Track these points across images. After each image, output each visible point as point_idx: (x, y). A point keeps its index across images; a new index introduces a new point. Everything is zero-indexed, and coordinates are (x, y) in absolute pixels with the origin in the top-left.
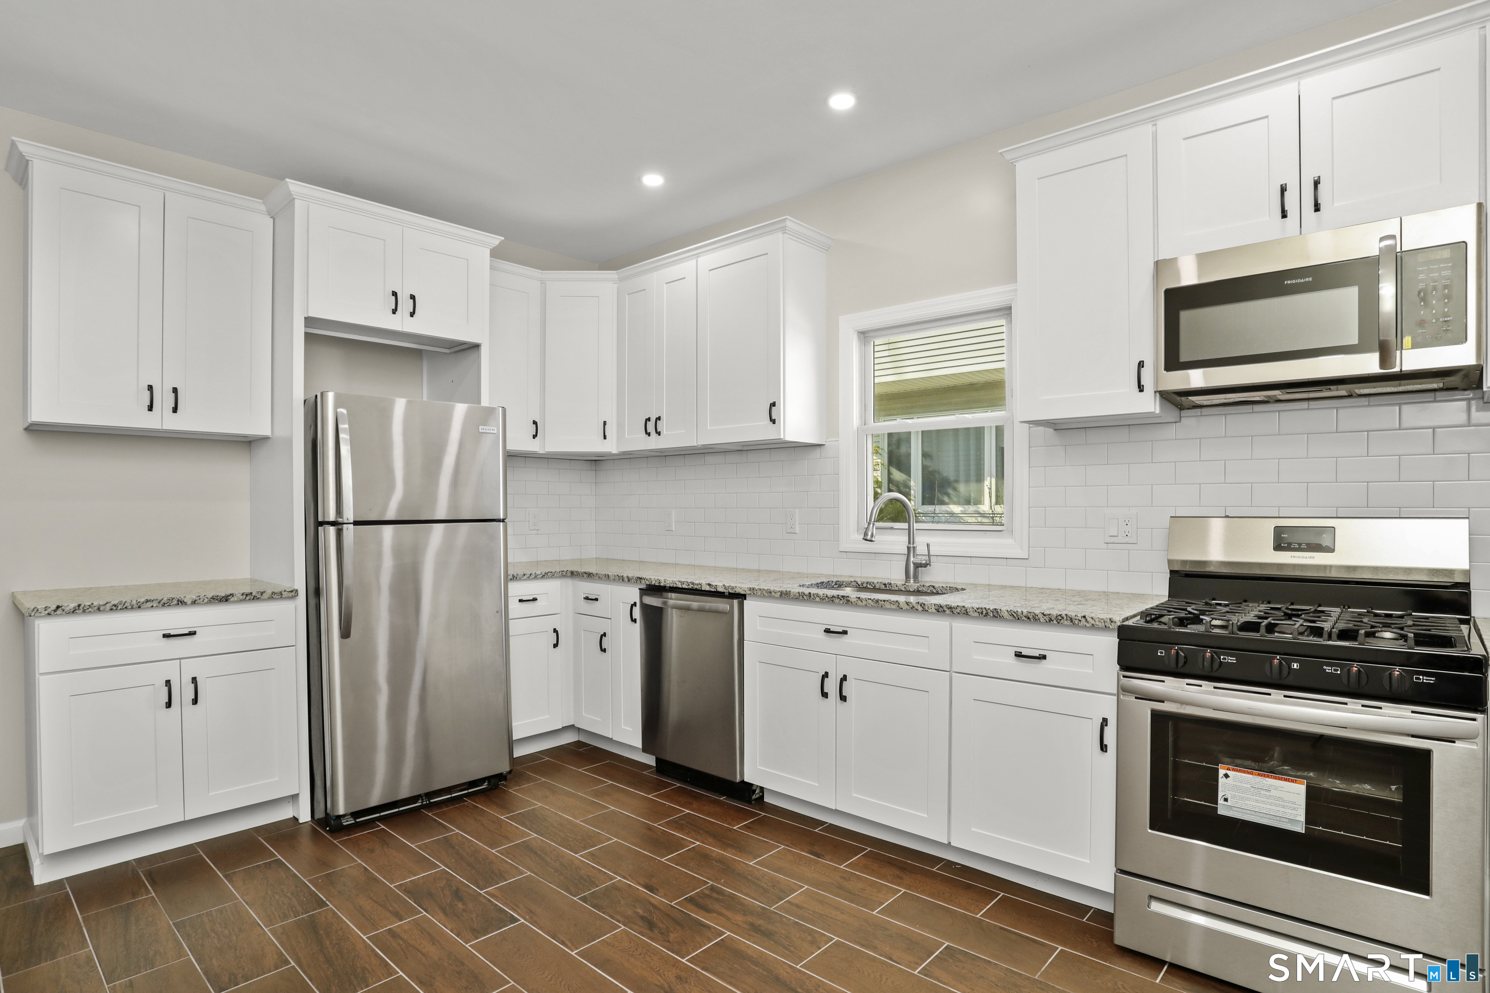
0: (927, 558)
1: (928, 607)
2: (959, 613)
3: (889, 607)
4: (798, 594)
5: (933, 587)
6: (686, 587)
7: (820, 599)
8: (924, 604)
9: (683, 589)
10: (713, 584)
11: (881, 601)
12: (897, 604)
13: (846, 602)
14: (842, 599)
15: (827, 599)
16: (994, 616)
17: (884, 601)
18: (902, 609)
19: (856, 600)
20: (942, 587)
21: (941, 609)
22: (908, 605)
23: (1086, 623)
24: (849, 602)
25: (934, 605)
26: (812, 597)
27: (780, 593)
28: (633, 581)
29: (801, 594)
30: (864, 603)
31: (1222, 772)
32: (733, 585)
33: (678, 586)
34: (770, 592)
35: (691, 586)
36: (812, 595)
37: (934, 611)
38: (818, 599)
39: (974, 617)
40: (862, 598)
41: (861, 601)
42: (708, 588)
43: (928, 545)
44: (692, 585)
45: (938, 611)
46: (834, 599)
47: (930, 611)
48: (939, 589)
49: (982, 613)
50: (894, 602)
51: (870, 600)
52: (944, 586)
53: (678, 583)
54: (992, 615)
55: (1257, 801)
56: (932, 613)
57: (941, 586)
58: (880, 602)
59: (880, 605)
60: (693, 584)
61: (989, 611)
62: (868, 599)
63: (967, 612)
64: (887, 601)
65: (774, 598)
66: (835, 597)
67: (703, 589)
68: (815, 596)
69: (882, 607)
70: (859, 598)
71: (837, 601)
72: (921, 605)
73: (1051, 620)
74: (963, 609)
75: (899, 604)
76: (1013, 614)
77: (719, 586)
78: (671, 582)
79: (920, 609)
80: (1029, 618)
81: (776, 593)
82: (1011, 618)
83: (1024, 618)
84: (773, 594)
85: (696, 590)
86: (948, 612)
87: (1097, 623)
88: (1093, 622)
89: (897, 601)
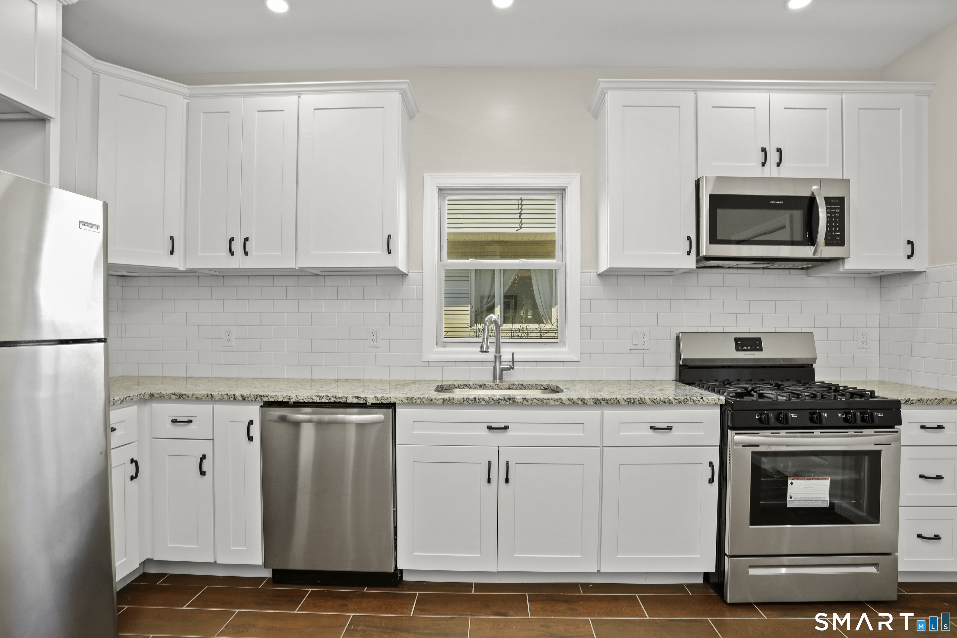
0: (511, 364)
1: (587, 401)
2: (612, 404)
3: (553, 404)
4: (462, 400)
5: (522, 385)
6: (327, 401)
7: (486, 402)
8: (584, 399)
9: (322, 403)
10: (362, 397)
11: (546, 399)
12: (560, 400)
13: (512, 402)
14: (508, 400)
15: (493, 401)
16: (640, 403)
17: (549, 399)
18: (565, 404)
19: (521, 400)
20: (530, 385)
21: (598, 401)
22: (570, 401)
23: (703, 402)
24: (515, 403)
25: (593, 399)
26: (477, 401)
27: (442, 400)
28: (250, 399)
29: (465, 400)
30: (530, 402)
31: (789, 482)
32: (386, 396)
33: (315, 401)
34: (431, 400)
35: (332, 400)
36: (477, 399)
37: (593, 403)
38: (483, 402)
39: (625, 405)
40: (528, 399)
41: (527, 401)
42: (355, 401)
43: (513, 354)
44: (335, 399)
45: (596, 404)
46: (500, 401)
47: (589, 404)
48: (526, 386)
49: (631, 402)
50: (557, 399)
51: (536, 400)
52: (531, 383)
53: (314, 398)
54: (638, 403)
55: (807, 494)
56: (591, 405)
57: (528, 384)
58: (545, 401)
59: (545, 403)
60: (336, 397)
61: (636, 400)
62: (534, 399)
63: (619, 402)
64: (552, 399)
65: (436, 405)
66: (501, 400)
67: (349, 402)
68: (481, 400)
69: (546, 404)
70: (525, 399)
71: (503, 402)
72: (581, 400)
73: (680, 402)
74: (616, 400)
75: (562, 400)
76: (654, 400)
77: (369, 398)
78: (306, 397)
79: (580, 403)
80: (665, 402)
81: (438, 400)
82: (652, 403)
83: (662, 403)
84: (435, 401)
85: (340, 403)
86: (603, 403)
87: (710, 401)
88: (708, 401)
89: (560, 399)
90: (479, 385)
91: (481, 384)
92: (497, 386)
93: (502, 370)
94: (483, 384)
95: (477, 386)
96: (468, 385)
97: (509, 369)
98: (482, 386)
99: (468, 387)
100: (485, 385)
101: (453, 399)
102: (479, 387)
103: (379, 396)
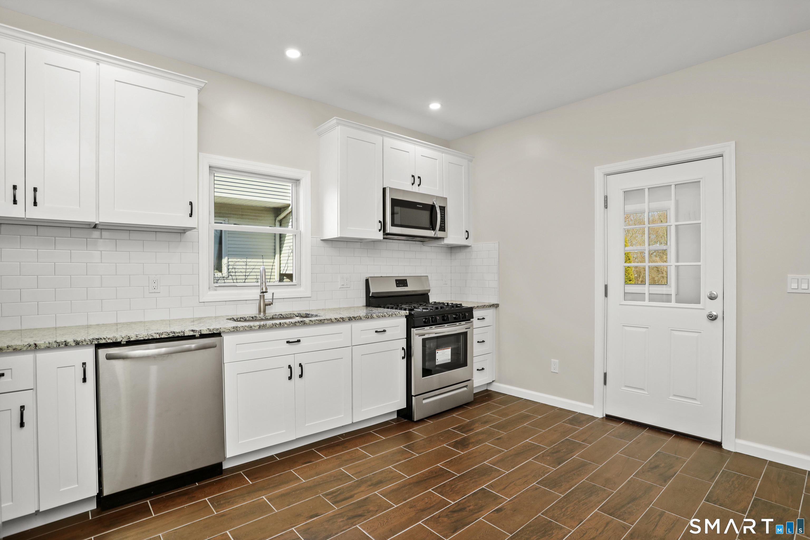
0: (271, 301)
1: (345, 319)
2: (358, 319)
3: (327, 322)
4: (272, 325)
5: (281, 315)
6: (166, 336)
7: (287, 325)
8: (343, 318)
9: (161, 338)
10: (197, 330)
11: (323, 320)
12: (331, 320)
13: (303, 324)
14: (301, 323)
15: (291, 324)
16: (371, 318)
17: (324, 320)
18: (333, 322)
19: (309, 322)
20: (286, 314)
21: (351, 319)
22: (336, 319)
23: (400, 315)
24: (305, 324)
25: (348, 317)
26: (282, 325)
27: (258, 327)
28: (84, 343)
29: (274, 324)
30: (314, 322)
31: (437, 352)
32: (217, 327)
33: (155, 337)
34: (251, 327)
35: (171, 335)
36: (282, 323)
37: (348, 320)
38: (286, 325)
39: (364, 320)
40: (312, 320)
41: (312, 322)
44: (173, 334)
45: (349, 320)
46: (296, 323)
47: (346, 320)
48: (284, 316)
49: (367, 318)
50: (329, 319)
51: (317, 321)
53: (154, 335)
54: (370, 318)
55: (443, 357)
56: (347, 321)
57: (285, 314)
58: (322, 321)
59: (322, 322)
60: (174, 333)
61: (369, 316)
62: (316, 320)
63: (361, 318)
64: (326, 319)
65: (254, 330)
66: (297, 322)
67: (186, 335)
68: (284, 324)
69: (323, 323)
70: (311, 320)
71: (298, 324)
72: (342, 319)
73: (389, 316)
74: (359, 317)
75: (332, 320)
76: (378, 316)
77: (203, 330)
78: (146, 335)
79: (341, 320)
80: (383, 316)
81: (255, 327)
82: (377, 317)
83: (381, 317)
84: (253, 328)
85: (178, 337)
86: (353, 319)
87: (403, 314)
88: (402, 314)
89: (331, 319)
90: (251, 317)
91: (253, 316)
92: (264, 317)
93: (266, 305)
94: (254, 316)
95: (251, 318)
96: (243, 318)
97: (270, 305)
98: (254, 318)
99: (244, 319)
100: (256, 317)
101: (266, 324)
102: (252, 318)
103: (211, 328)
